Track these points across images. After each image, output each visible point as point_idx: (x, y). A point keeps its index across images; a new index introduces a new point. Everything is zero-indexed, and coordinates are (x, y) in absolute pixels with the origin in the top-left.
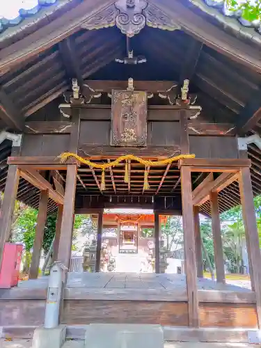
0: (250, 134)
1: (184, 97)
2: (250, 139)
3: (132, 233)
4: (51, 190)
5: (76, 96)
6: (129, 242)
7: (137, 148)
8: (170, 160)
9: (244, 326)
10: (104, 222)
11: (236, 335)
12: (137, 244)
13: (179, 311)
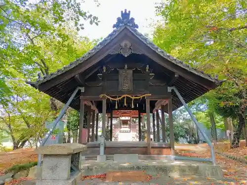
0: (172, 86)
1: (147, 71)
2: (172, 88)
3: (127, 121)
4: (92, 105)
5: (104, 71)
6: (125, 126)
7: (128, 92)
8: (141, 97)
9: (166, 155)
10: (113, 116)
11: (163, 157)
12: (130, 127)
13: (144, 150)
